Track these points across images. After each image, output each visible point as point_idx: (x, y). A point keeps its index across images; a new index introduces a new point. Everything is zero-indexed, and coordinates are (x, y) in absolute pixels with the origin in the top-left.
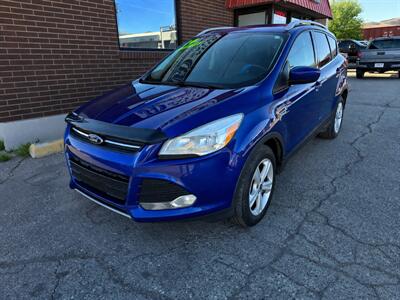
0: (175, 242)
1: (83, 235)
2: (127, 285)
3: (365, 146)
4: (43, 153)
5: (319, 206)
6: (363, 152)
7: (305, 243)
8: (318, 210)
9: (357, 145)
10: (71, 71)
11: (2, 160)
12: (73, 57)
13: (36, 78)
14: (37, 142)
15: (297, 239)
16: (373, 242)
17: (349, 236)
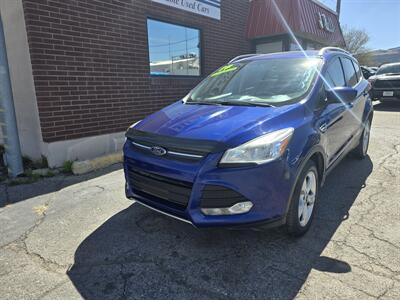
0: (228, 250)
1: (138, 242)
2: (190, 286)
3: (395, 166)
4: (84, 170)
5: (361, 220)
6: (394, 171)
7: (355, 254)
8: (362, 224)
9: (386, 164)
10: (110, 97)
11: (47, 176)
12: (112, 84)
13: (80, 102)
14: (77, 160)
15: (346, 249)
17: (397, 247)
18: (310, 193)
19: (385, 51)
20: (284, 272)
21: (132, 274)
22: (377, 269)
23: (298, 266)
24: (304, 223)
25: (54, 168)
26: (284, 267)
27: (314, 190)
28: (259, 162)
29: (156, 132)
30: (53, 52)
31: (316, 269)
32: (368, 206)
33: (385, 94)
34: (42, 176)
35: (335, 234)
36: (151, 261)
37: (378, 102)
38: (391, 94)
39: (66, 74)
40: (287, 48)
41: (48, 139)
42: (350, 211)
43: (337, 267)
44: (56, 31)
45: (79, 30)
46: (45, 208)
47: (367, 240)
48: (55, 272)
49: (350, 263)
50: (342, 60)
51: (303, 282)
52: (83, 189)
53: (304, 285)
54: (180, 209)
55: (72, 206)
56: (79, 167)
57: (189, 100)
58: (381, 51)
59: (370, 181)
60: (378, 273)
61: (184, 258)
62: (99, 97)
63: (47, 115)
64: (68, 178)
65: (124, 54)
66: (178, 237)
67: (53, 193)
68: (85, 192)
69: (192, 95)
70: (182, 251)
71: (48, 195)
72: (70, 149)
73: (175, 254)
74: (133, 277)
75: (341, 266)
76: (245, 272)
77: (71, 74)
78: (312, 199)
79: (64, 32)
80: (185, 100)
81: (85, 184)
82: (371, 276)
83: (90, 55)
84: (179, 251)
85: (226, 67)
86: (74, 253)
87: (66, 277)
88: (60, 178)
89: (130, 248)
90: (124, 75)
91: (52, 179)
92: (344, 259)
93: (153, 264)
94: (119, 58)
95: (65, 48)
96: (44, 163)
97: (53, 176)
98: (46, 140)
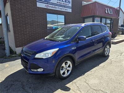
3: (115, 60)
5: (87, 76)
6: (113, 62)
7: (75, 86)
8: (85, 78)
9: (112, 60)
10: (34, 35)
12: (35, 32)
13: (25, 37)
16: (95, 89)
17: (89, 86)
23: (56, 88)
27: (71, 66)
28: (44, 58)
32: (93, 72)
36: (21, 82)
40: (94, 20)
42: (85, 74)
43: (67, 89)
46: (8, 65)
47: (83, 83)
55: (14, 65)
57: (46, 38)
59: (102, 64)
62: (31, 36)
63: (16, 40)
65: (39, 24)
71: (11, 62)
73: (28, 81)
74: (13, 85)
79: (22, 19)
83: (29, 24)
90: (39, 29)
94: (37, 25)
95: (22, 23)
96: (16, 53)
98: (16, 47)
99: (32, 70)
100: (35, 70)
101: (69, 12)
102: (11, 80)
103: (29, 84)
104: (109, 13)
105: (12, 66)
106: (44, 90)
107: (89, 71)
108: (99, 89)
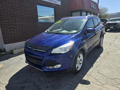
0: (55, 78)
1: (29, 76)
3: (110, 50)
4: (16, 53)
5: (96, 68)
6: (109, 52)
7: (93, 78)
8: (96, 69)
9: (107, 50)
10: (25, 29)
11: (5, 55)
12: (26, 25)
13: (15, 32)
14: (15, 49)
15: (90, 77)
16: (112, 78)
17: (105, 76)
18: (81, 60)
19: (113, 14)
20: (70, 85)
21: (25, 87)
22: (98, 83)
23: (75, 83)
24: (78, 69)
25: (8, 52)
26: (71, 83)
27: (82, 59)
28: (62, 53)
29: (33, 43)
30: (6, 16)
31: (80, 83)
32: (99, 63)
33: (111, 27)
34: (3, 55)
35: (88, 72)
36: (32, 82)
37: (109, 30)
38: (113, 27)
39: (10, 23)
40: (81, 15)
41: (5, 43)
42: (94, 65)
43: (87, 83)
44: (6, 9)
45: (14, 9)
46: (2, 65)
47: (97, 74)
48: (2, 86)
49: (90, 81)
50: (94, 19)
51: (76, 88)
52: (16, 59)
53: (76, 89)
54: (40, 67)
55: (11, 65)
56: (15, 52)
57: (47, 32)
58: (112, 14)
59: (102, 55)
60: (98, 85)
61: (42, 81)
62: (22, 30)
63: (5, 36)
64: (11, 55)
65: (30, 16)
66: (41, 74)
67: (6, 60)
68: (16, 60)
69: (48, 30)
70: (42, 79)
71: (4, 61)
72: (13, 46)
73: (39, 80)
74: (25, 88)
75: (88, 82)
76: (59, 85)
77: (12, 23)
78: (81, 62)
79: (9, 10)
80: (46, 31)
81: (16, 57)
82: (95, 85)
83: (18, 17)
84: (41, 79)
85: (59, 21)
86: (8, 80)
87: (5, 88)
88: (9, 55)
89: (26, 78)
90: (30, 23)
91: (6, 56)
92: (89, 80)
93: (32, 83)
94: (28, 17)
95: (10, 15)
96: (5, 51)
97: (7, 54)
98: (5, 44)
99: (47, 67)
100: (51, 67)
101: (59, 5)
102: (18, 82)
103: (43, 83)
104: (94, 8)
105: (8, 66)
106: (64, 87)
107: (95, 62)
108: (115, 78)
